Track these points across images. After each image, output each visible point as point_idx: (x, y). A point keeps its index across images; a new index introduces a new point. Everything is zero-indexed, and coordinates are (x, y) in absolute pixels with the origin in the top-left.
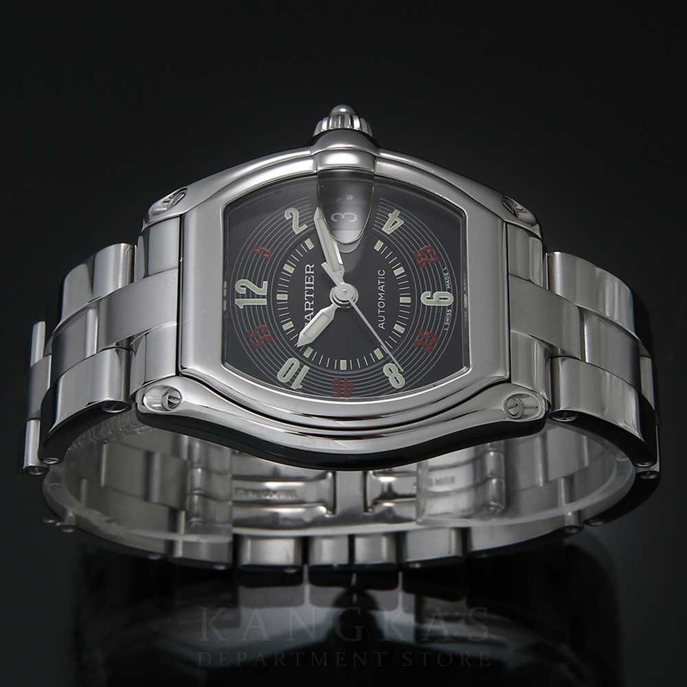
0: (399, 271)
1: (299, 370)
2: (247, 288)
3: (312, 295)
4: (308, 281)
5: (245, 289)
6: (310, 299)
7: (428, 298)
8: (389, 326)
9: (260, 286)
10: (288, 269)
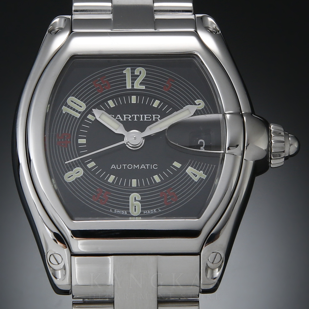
0: (157, 178)
1: (77, 111)
2: (139, 75)
3: (136, 120)
4: (147, 116)
5: (139, 74)
6: (133, 118)
7: (135, 198)
8: (113, 172)
9: (141, 84)
10: (156, 104)
